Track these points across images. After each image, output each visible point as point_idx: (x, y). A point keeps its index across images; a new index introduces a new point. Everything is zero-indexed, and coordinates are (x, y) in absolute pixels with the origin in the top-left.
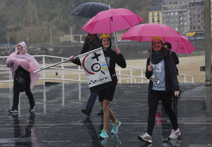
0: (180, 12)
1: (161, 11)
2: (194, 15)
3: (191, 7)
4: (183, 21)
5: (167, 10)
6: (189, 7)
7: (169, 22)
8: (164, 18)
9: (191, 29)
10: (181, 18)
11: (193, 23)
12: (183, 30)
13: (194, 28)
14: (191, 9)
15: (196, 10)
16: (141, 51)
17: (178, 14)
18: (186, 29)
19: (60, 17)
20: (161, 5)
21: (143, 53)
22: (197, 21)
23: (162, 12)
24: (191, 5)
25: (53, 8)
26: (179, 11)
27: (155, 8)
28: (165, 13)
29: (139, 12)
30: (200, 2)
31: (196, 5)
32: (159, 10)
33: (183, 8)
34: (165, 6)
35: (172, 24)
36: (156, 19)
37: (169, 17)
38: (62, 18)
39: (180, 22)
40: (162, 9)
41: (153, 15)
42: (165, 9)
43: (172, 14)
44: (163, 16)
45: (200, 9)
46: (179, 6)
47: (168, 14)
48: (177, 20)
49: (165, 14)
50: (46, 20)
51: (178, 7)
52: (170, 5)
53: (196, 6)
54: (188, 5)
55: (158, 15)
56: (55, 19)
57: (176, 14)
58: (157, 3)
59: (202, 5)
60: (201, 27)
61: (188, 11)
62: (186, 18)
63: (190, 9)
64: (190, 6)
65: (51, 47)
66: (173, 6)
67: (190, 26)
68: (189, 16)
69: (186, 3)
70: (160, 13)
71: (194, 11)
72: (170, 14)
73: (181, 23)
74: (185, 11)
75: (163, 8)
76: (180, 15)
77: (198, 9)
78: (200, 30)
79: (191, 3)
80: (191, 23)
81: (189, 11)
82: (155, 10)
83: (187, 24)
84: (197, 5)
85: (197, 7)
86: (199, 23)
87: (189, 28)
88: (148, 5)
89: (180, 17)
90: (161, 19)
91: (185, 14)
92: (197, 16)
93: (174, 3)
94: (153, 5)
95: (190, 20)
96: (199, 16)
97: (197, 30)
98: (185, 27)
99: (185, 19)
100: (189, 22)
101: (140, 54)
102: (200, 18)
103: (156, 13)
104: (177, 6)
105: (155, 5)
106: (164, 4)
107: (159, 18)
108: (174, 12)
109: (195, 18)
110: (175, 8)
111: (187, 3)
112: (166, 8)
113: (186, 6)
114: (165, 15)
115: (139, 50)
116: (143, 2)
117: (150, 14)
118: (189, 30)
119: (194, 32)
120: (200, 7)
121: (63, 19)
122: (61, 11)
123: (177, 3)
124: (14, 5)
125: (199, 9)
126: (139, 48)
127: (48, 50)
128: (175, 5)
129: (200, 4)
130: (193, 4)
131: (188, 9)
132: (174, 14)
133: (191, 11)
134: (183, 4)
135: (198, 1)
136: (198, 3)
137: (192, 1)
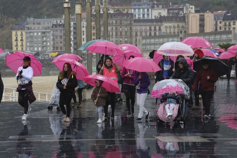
0: (44, 33)
1: (24, 31)
2: (56, 36)
3: (53, 29)
4: (46, 41)
5: (30, 30)
6: (52, 29)
7: (32, 42)
8: (28, 38)
9: (54, 49)
10: (45, 39)
11: (56, 44)
12: (46, 50)
13: (57, 48)
14: (54, 30)
15: (59, 31)
16: (4, 70)
17: (41, 34)
18: (49, 49)
20: (24, 25)
21: (5, 72)
22: (59, 42)
23: (26, 32)
24: (54, 26)
26: (42, 32)
27: (19, 27)
29: (2, 31)
30: (62, 24)
32: (22, 29)
33: (46, 29)
34: (28, 26)
35: (36, 44)
36: (19, 38)
37: (32, 37)
39: (43, 42)
40: (26, 29)
41: (16, 35)
42: (28, 29)
44: (26, 36)
45: (63, 30)
47: (32, 34)
48: (40, 40)
49: (28, 34)
51: (41, 28)
52: (33, 25)
53: (58, 28)
54: (51, 26)
55: (22, 35)
57: (40, 34)
58: (20, 23)
59: (64, 27)
60: (63, 48)
61: (50, 32)
62: (49, 39)
64: (52, 27)
66: (36, 26)
67: (53, 46)
68: (52, 37)
69: (49, 24)
70: (24, 33)
71: (56, 32)
72: (34, 34)
73: (45, 43)
74: (48, 32)
75: (26, 27)
76: (44, 36)
77: (60, 31)
78: (63, 51)
79: (53, 25)
80: (54, 44)
81: (52, 32)
82: (18, 29)
83: (50, 44)
84: (59, 27)
85: (60, 28)
86: (62, 44)
87: (52, 48)
88: (11, 24)
89: (43, 37)
90: (24, 38)
91: (48, 35)
92: (59, 37)
93: (38, 23)
94: (16, 24)
95: (53, 41)
96: (61, 37)
97: (59, 50)
98: (48, 47)
99: (48, 40)
100: (52, 43)
101: (3, 72)
102: (63, 39)
103: (19, 33)
104: (41, 26)
105: (18, 25)
106: (27, 24)
107: (22, 38)
108: (37, 32)
109: (58, 39)
110: (39, 29)
111: (50, 25)
112: (30, 28)
113: (49, 27)
114: (28, 35)
115: (2, 68)
116: (6, 20)
117: (14, 33)
118: (52, 50)
119: (57, 52)
120: (62, 28)
123: (40, 24)
125: (61, 31)
126: (2, 66)
128: (39, 26)
129: (62, 26)
130: (56, 26)
131: (51, 30)
132: (37, 34)
133: (54, 33)
134: (46, 25)
135: (61, 23)
136: (60, 25)
137: (55, 23)
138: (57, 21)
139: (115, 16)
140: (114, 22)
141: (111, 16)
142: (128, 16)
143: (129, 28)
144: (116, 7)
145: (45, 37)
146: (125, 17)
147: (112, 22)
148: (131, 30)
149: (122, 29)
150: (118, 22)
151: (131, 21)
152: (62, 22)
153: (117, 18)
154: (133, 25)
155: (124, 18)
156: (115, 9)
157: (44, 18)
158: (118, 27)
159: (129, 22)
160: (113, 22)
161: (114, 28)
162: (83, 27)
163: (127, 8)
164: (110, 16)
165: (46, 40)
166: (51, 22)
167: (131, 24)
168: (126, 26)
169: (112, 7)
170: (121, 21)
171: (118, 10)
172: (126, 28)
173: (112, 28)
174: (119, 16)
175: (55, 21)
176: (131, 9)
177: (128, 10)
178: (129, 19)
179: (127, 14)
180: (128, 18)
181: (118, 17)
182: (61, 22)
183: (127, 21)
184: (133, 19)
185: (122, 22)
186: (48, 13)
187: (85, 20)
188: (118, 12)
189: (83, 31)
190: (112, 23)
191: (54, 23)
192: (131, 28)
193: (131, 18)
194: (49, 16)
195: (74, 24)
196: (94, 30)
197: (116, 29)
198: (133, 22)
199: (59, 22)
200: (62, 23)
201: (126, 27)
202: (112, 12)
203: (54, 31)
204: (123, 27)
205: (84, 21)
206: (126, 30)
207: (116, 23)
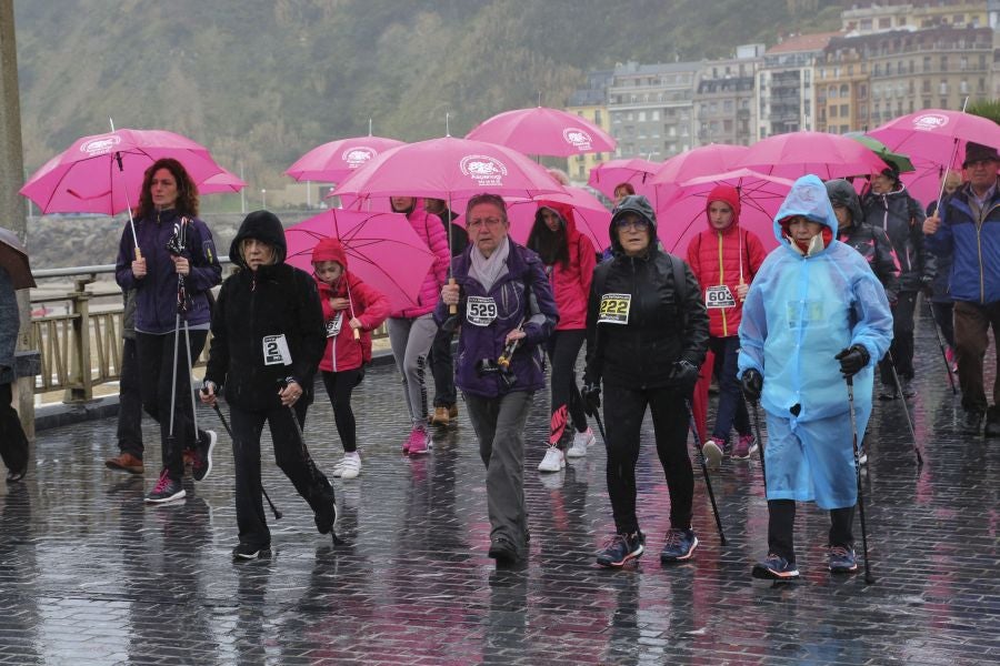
0: (670, 112)
1: (605, 108)
3: (701, 96)
4: (676, 141)
5: (624, 103)
6: (696, 96)
7: (632, 144)
8: (617, 131)
10: (673, 132)
14: (703, 103)
15: (721, 104)
17: (660, 116)
19: (275, 124)
20: (606, 88)
23: (610, 112)
24: (705, 88)
25: (254, 95)
26: (666, 109)
27: (588, 96)
28: (618, 114)
30: (732, 79)
31: (719, 88)
32: (598, 103)
33: (676, 98)
34: (617, 91)
37: (631, 127)
38: (281, 126)
39: (667, 144)
40: (611, 101)
42: (619, 100)
43: (642, 117)
44: (612, 125)
45: (734, 100)
46: (666, 92)
47: (630, 118)
48: (657, 136)
49: (618, 118)
50: (228, 135)
51: (660, 95)
52: (634, 87)
53: (719, 93)
54: (695, 88)
56: (260, 130)
57: (656, 116)
58: (593, 81)
59: (738, 89)
61: (692, 107)
62: (689, 131)
63: (700, 101)
64: (700, 91)
65: (229, 224)
66: (646, 90)
68: (697, 127)
69: (687, 81)
70: (604, 116)
71: (713, 109)
72: (636, 117)
74: (685, 109)
75: (612, 96)
76: (668, 121)
77: (726, 102)
79: (703, 83)
81: (697, 108)
82: (585, 104)
84: (723, 88)
85: (725, 95)
88: (565, 88)
89: (667, 127)
91: (684, 117)
92: (721, 125)
93: (650, 79)
94: (579, 88)
95: (700, 138)
96: (728, 124)
99: (686, 135)
102: (734, 133)
103: (589, 115)
104: (660, 90)
105: (584, 88)
106: (615, 84)
108: (649, 112)
109: (716, 130)
110: (653, 99)
111: (690, 84)
112: (624, 98)
113: (687, 92)
114: (618, 122)
116: (549, 75)
120: (733, 94)
121: (286, 131)
122: (277, 105)
123: (657, 82)
124: (125, 84)
125: (728, 103)
127: (220, 233)
128: (653, 89)
129: (733, 87)
130: (711, 86)
131: (694, 101)
132: (649, 117)
133: (705, 109)
134: (679, 85)
135: (728, 77)
136: (725, 83)
137: (708, 77)
138: (715, 71)
139: (921, 40)
140: (919, 62)
141: (909, 43)
142: (973, 39)
143: (974, 82)
144: (929, 10)
145: (673, 125)
146: (962, 43)
147: (912, 62)
148: (983, 89)
149: (949, 89)
150: (935, 62)
151: (983, 57)
152: (732, 70)
153: (931, 47)
154: (992, 72)
155: (958, 47)
156: (926, 16)
157: (672, 61)
158: (935, 82)
159: (974, 60)
160: (916, 64)
161: (918, 84)
162: (807, 85)
163: (970, 12)
164: (903, 43)
165: (678, 137)
166: (695, 72)
167: (983, 67)
168: (964, 75)
169: (916, 11)
170: (944, 59)
171: (937, 20)
172: (964, 84)
173: (911, 84)
174: (936, 40)
175: (710, 71)
176: (989, 12)
177: (976, 18)
178: (974, 49)
179: (970, 33)
180: (971, 47)
181: (934, 44)
182: (728, 71)
183: (967, 58)
184: (991, 47)
185: (949, 62)
186: (688, 44)
187: (814, 61)
188: (934, 27)
189: (807, 102)
190: (912, 68)
191: (705, 78)
192: (982, 82)
193: (982, 46)
194: (691, 54)
195: (774, 75)
196: (846, 96)
197: (927, 86)
198: (990, 60)
199: (721, 72)
200: (733, 75)
201: (966, 80)
202: (912, 27)
203: (703, 106)
204: (952, 81)
205: (811, 65)
206: (964, 90)
207: (926, 67)
